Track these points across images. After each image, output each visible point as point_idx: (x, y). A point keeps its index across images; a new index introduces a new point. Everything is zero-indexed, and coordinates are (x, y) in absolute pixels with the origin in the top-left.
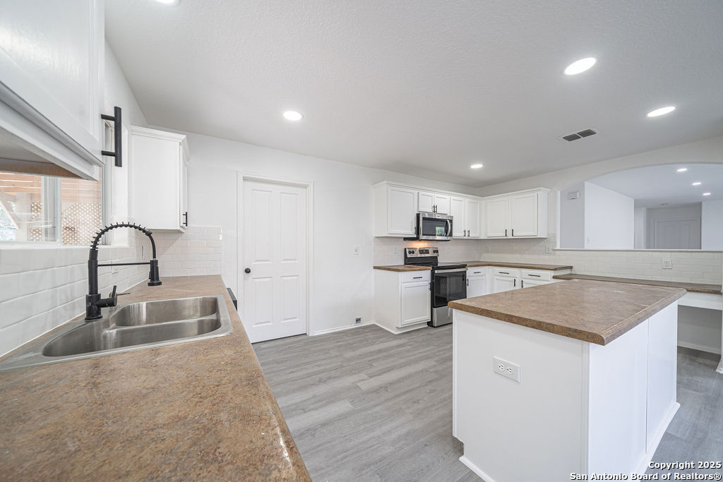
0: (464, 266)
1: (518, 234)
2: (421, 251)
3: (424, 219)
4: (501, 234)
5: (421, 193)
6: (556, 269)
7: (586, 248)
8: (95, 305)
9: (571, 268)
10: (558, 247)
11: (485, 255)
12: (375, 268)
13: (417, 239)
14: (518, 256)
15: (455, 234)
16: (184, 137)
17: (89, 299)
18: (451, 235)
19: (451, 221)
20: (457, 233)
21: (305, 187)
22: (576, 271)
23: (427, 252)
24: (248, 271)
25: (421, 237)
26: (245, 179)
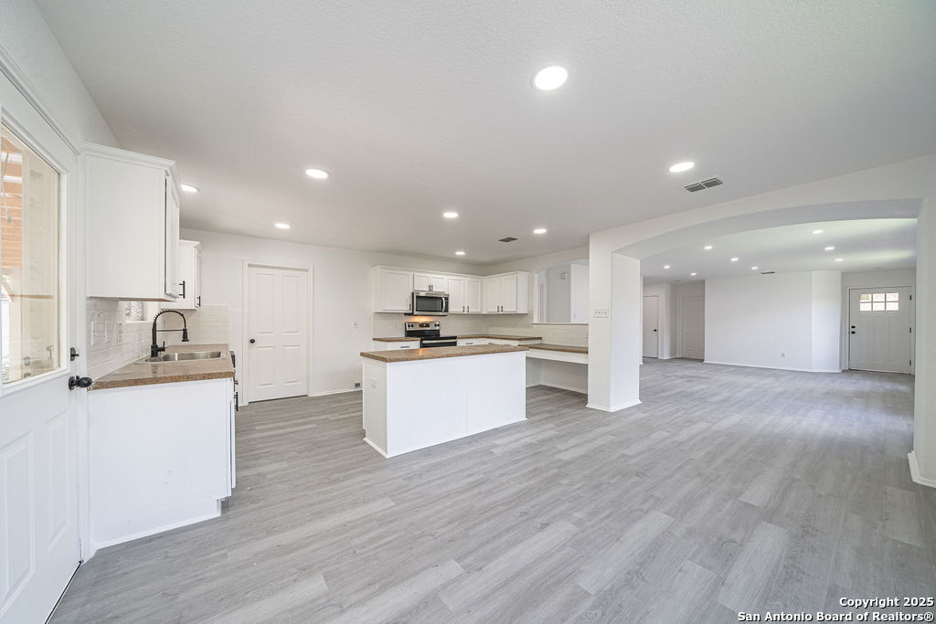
0: (455, 338)
1: (507, 310)
2: (421, 325)
3: (417, 297)
4: (494, 310)
5: (416, 274)
6: (520, 340)
7: (572, 323)
8: (156, 351)
9: (540, 338)
10: (535, 321)
11: (491, 328)
12: (374, 339)
13: (412, 314)
14: (511, 329)
15: (451, 309)
16: (198, 243)
17: (152, 347)
18: (446, 310)
19: (447, 299)
20: (454, 308)
21: (306, 271)
22: (546, 341)
23: (428, 325)
24: (252, 341)
25: (416, 313)
26: (249, 265)
